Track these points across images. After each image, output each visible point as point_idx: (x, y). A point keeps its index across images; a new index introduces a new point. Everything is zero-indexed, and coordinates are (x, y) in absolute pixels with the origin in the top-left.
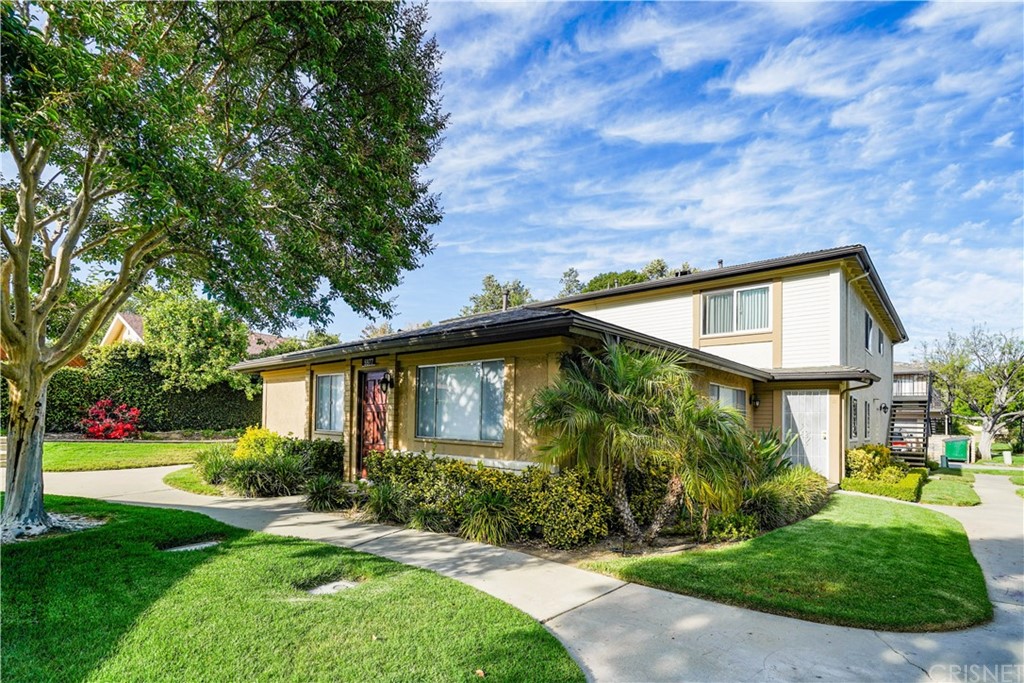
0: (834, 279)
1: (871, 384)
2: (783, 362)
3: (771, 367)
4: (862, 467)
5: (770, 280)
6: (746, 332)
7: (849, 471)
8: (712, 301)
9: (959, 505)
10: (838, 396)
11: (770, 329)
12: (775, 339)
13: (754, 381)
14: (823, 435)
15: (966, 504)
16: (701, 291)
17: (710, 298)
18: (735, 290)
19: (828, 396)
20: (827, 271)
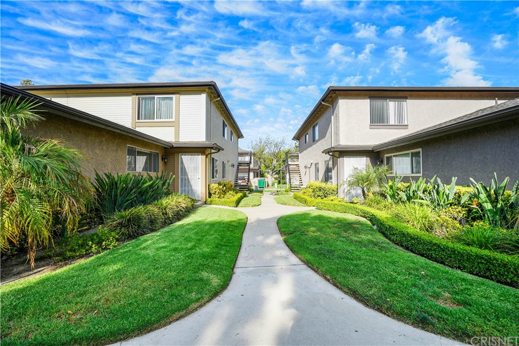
0: (203, 98)
1: (219, 151)
2: (180, 138)
3: (174, 141)
4: (215, 192)
5: (174, 93)
6: (162, 120)
7: (210, 195)
8: (144, 101)
9: (252, 206)
10: (205, 156)
11: (173, 120)
12: (176, 125)
13: (165, 148)
14: (198, 177)
15: (255, 206)
16: (137, 94)
17: (143, 99)
18: (156, 96)
19: (200, 156)
20: (199, 92)
